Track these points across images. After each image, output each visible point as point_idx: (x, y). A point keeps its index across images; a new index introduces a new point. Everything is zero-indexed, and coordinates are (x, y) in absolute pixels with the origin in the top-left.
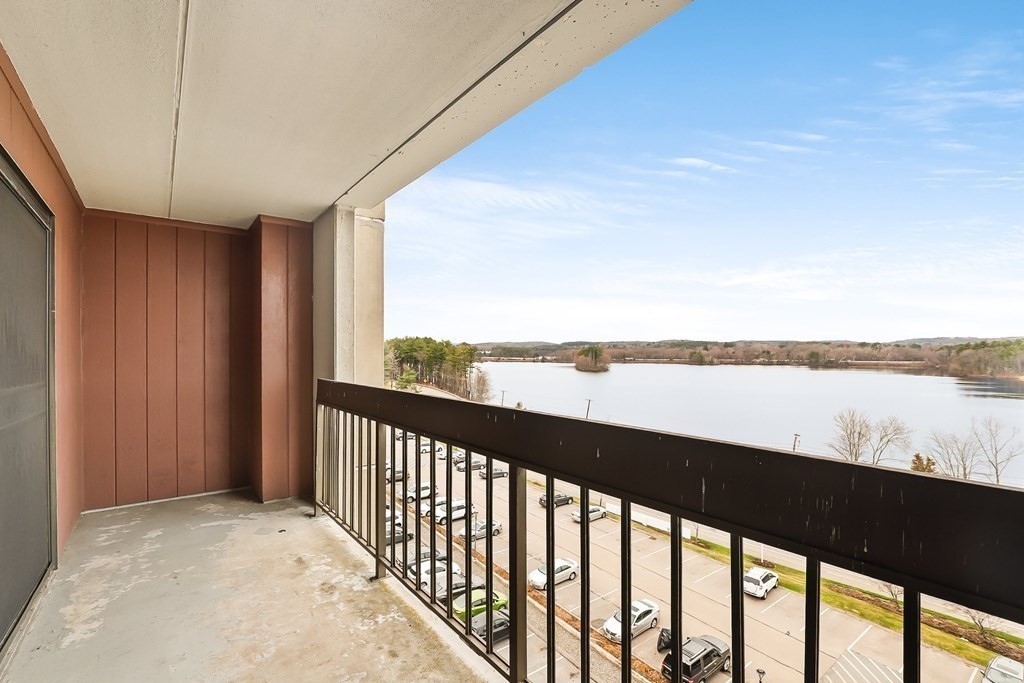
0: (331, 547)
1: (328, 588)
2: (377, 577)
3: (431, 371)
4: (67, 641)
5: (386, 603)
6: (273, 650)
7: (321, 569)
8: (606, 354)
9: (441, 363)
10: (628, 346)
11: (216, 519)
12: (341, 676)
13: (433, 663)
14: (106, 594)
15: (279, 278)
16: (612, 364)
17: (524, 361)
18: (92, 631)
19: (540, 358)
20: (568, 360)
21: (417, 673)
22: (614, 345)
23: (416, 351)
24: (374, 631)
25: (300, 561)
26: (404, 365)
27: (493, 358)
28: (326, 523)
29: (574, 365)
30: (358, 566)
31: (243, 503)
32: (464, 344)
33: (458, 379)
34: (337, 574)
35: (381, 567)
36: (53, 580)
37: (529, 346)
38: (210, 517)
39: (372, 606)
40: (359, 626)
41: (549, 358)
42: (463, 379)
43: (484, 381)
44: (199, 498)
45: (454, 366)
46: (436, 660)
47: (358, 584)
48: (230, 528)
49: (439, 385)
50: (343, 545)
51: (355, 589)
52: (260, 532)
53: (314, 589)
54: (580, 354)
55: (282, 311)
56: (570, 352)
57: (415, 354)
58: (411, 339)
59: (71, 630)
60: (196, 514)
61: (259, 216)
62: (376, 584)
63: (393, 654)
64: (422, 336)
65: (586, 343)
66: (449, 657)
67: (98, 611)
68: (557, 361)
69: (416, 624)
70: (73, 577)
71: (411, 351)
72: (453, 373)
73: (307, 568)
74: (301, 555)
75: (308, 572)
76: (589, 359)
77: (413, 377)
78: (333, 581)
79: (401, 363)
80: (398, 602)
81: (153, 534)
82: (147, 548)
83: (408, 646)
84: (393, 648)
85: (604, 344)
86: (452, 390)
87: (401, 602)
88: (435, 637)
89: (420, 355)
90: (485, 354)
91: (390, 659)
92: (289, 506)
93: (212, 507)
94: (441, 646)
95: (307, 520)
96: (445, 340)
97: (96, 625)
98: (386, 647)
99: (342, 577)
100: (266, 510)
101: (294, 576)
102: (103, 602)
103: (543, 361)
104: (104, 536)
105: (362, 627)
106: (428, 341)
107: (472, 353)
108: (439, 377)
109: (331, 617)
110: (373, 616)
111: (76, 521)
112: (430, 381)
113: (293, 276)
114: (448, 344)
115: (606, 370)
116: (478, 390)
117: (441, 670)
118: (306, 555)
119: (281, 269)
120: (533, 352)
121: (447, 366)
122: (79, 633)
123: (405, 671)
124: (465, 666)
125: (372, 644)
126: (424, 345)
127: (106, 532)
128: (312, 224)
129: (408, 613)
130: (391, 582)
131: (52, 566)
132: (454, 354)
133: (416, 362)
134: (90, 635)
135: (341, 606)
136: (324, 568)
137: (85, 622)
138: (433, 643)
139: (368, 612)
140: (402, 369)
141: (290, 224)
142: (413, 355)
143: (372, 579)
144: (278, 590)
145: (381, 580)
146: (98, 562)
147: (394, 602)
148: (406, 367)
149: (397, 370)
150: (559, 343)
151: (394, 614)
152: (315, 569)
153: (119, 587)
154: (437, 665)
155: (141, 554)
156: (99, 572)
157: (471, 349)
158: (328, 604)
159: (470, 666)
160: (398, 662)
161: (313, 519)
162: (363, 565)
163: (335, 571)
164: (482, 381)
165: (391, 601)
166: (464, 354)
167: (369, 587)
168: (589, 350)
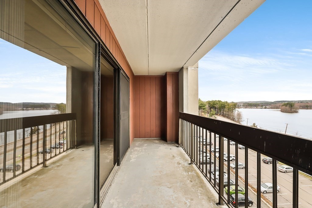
0: (181, 155)
1: (179, 164)
2: (191, 164)
3: (221, 111)
4: (131, 161)
5: (192, 170)
6: (165, 173)
7: (178, 159)
8: (296, 105)
9: (224, 108)
10: (309, 102)
11: (157, 144)
12: (178, 182)
13: (201, 186)
14: (137, 154)
15: (171, 87)
16: (299, 110)
17: (257, 108)
18: (135, 160)
19: (264, 107)
20: (277, 108)
21: (196, 187)
22: (302, 102)
23: (215, 104)
24: (188, 175)
25: (173, 156)
26: (212, 109)
27: (244, 107)
28: (181, 149)
29: (280, 110)
30: (187, 160)
31: (163, 141)
32: (233, 102)
33: (230, 114)
34: (182, 161)
35: (192, 161)
36: (129, 150)
37: (259, 103)
38: (156, 143)
39: (188, 170)
40: (184, 173)
41: (268, 107)
42: (232, 114)
43: (240, 115)
44: (154, 139)
45: (229, 110)
46: (202, 186)
47: (186, 164)
48: (160, 146)
49: (224, 116)
50: (184, 155)
51: (185, 165)
52: (166, 148)
53: (175, 163)
54: (283, 105)
55: (172, 95)
56: (278, 105)
57: (215, 105)
58: (214, 101)
59: (131, 159)
60: (154, 142)
61: (166, 72)
62: (190, 165)
63: (191, 181)
64: (217, 100)
65: (286, 101)
66: (205, 186)
67: (135, 157)
68: (271, 108)
69: (198, 177)
70: (132, 150)
71: (214, 105)
72: (228, 112)
73: (175, 158)
74: (174, 155)
75: (175, 159)
76: (288, 107)
77: (214, 113)
78: (180, 162)
79: (210, 108)
80: (195, 171)
81: (145, 145)
82: (144, 148)
83: (195, 181)
84: (191, 180)
85: (295, 101)
86: (228, 118)
87: (196, 171)
88: (203, 181)
89: (217, 106)
90: (240, 106)
91: (190, 182)
92: (173, 144)
93: (157, 141)
94: (204, 183)
95: (176, 148)
96: (226, 101)
97: (135, 159)
98: (190, 179)
99: (182, 162)
100: (168, 144)
101: (172, 159)
102: (137, 156)
103: (265, 108)
104: (137, 144)
105: (185, 174)
106: (219, 101)
107: (235, 106)
108: (223, 113)
109: (178, 170)
110: (188, 172)
111: (133, 140)
112: (220, 114)
113: (174, 86)
114: (226, 102)
115: (297, 112)
116: (238, 118)
117: (203, 188)
118: (175, 155)
119: (171, 85)
120: (261, 105)
121: (226, 109)
122: (133, 160)
123: (193, 186)
124: (209, 189)
125: (187, 178)
126: (218, 103)
127: (138, 143)
128: (178, 72)
129: (197, 173)
130: (194, 166)
131: (129, 148)
132: (228, 106)
133: (216, 108)
134: (134, 161)
135: (181, 168)
136: (179, 159)
137: (134, 158)
138: (202, 182)
139: (187, 171)
140: (211, 110)
141: (173, 73)
142: (214, 106)
143: (189, 164)
144: (168, 161)
145: (192, 165)
146: (136, 148)
147: (194, 170)
148: (212, 110)
149: (209, 111)
150: (273, 101)
151: (193, 173)
152: (176, 159)
153: (139, 154)
154: (202, 187)
155: (143, 148)
156: (136, 150)
157: (235, 104)
158: (178, 167)
159: (210, 190)
160: (192, 183)
161: (178, 148)
162: (188, 160)
163: (181, 160)
164: (239, 115)
165: (193, 170)
166: (232, 105)
167: (189, 165)
168: (287, 104)
